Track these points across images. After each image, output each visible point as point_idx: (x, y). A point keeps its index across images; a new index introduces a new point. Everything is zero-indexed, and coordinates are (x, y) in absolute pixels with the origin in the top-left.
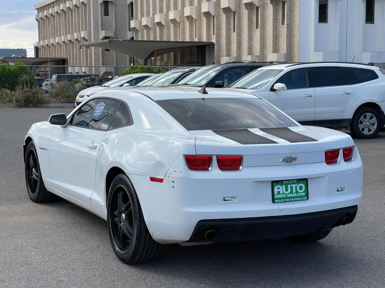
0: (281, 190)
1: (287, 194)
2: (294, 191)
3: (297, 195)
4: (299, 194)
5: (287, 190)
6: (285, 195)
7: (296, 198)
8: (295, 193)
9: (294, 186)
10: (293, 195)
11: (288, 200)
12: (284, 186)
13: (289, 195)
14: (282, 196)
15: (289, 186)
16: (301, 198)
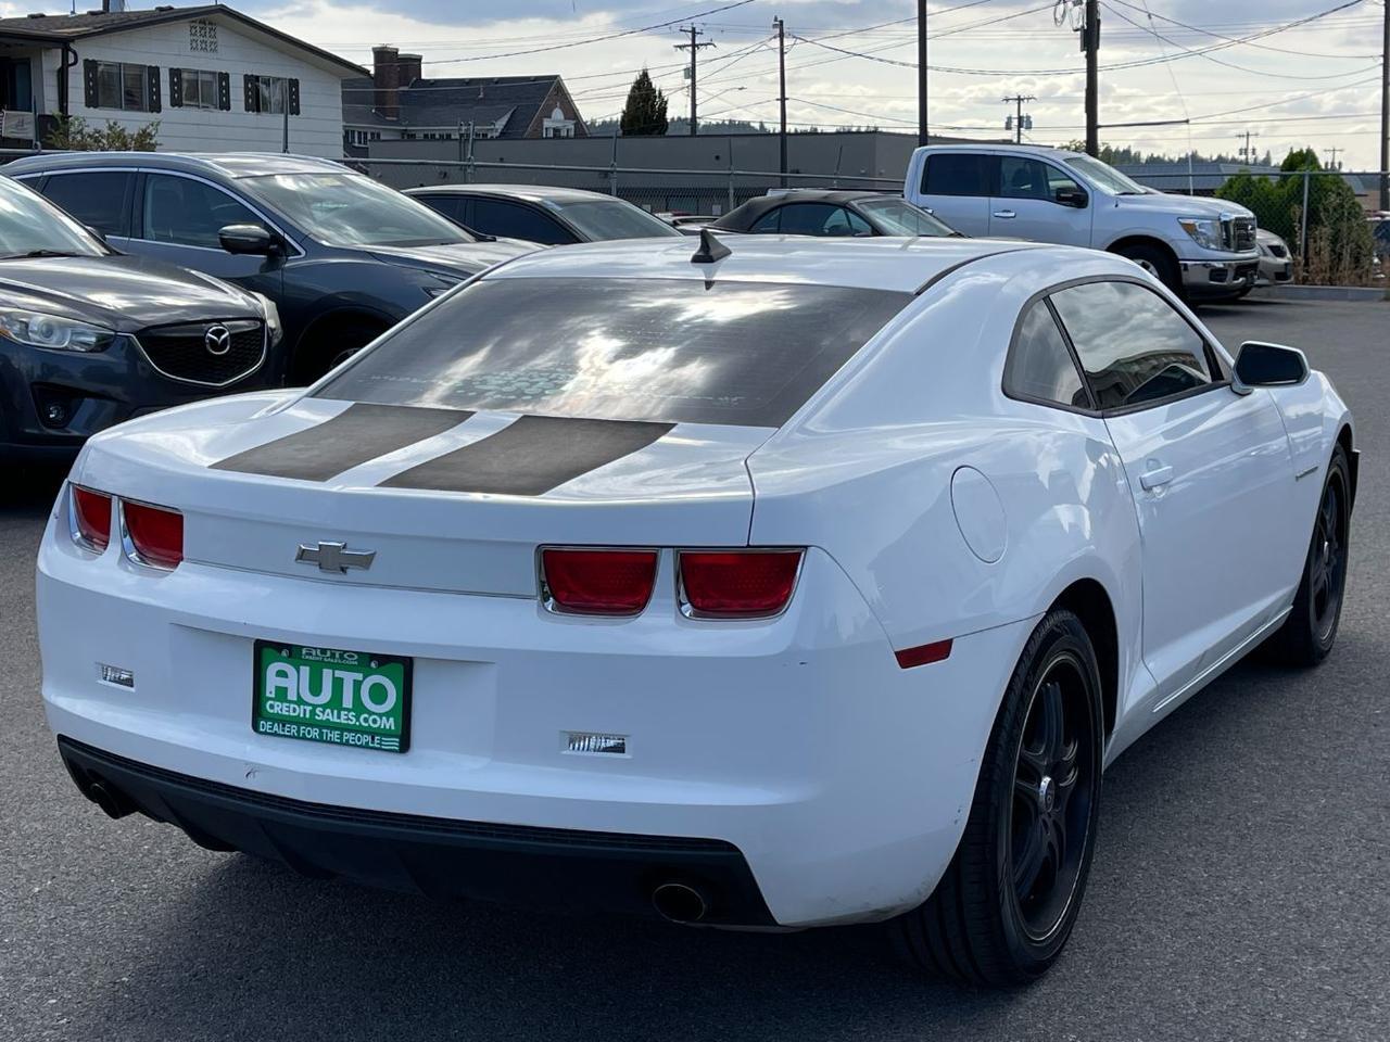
0: (290, 683)
1: (315, 706)
2: (348, 702)
3: (358, 720)
4: (366, 720)
5: (316, 689)
6: (309, 708)
7: (350, 731)
8: (348, 710)
9: (349, 678)
10: (339, 717)
11: (315, 733)
12: (305, 670)
13: (323, 712)
14: (294, 710)
15: (327, 674)
16: (373, 739)
